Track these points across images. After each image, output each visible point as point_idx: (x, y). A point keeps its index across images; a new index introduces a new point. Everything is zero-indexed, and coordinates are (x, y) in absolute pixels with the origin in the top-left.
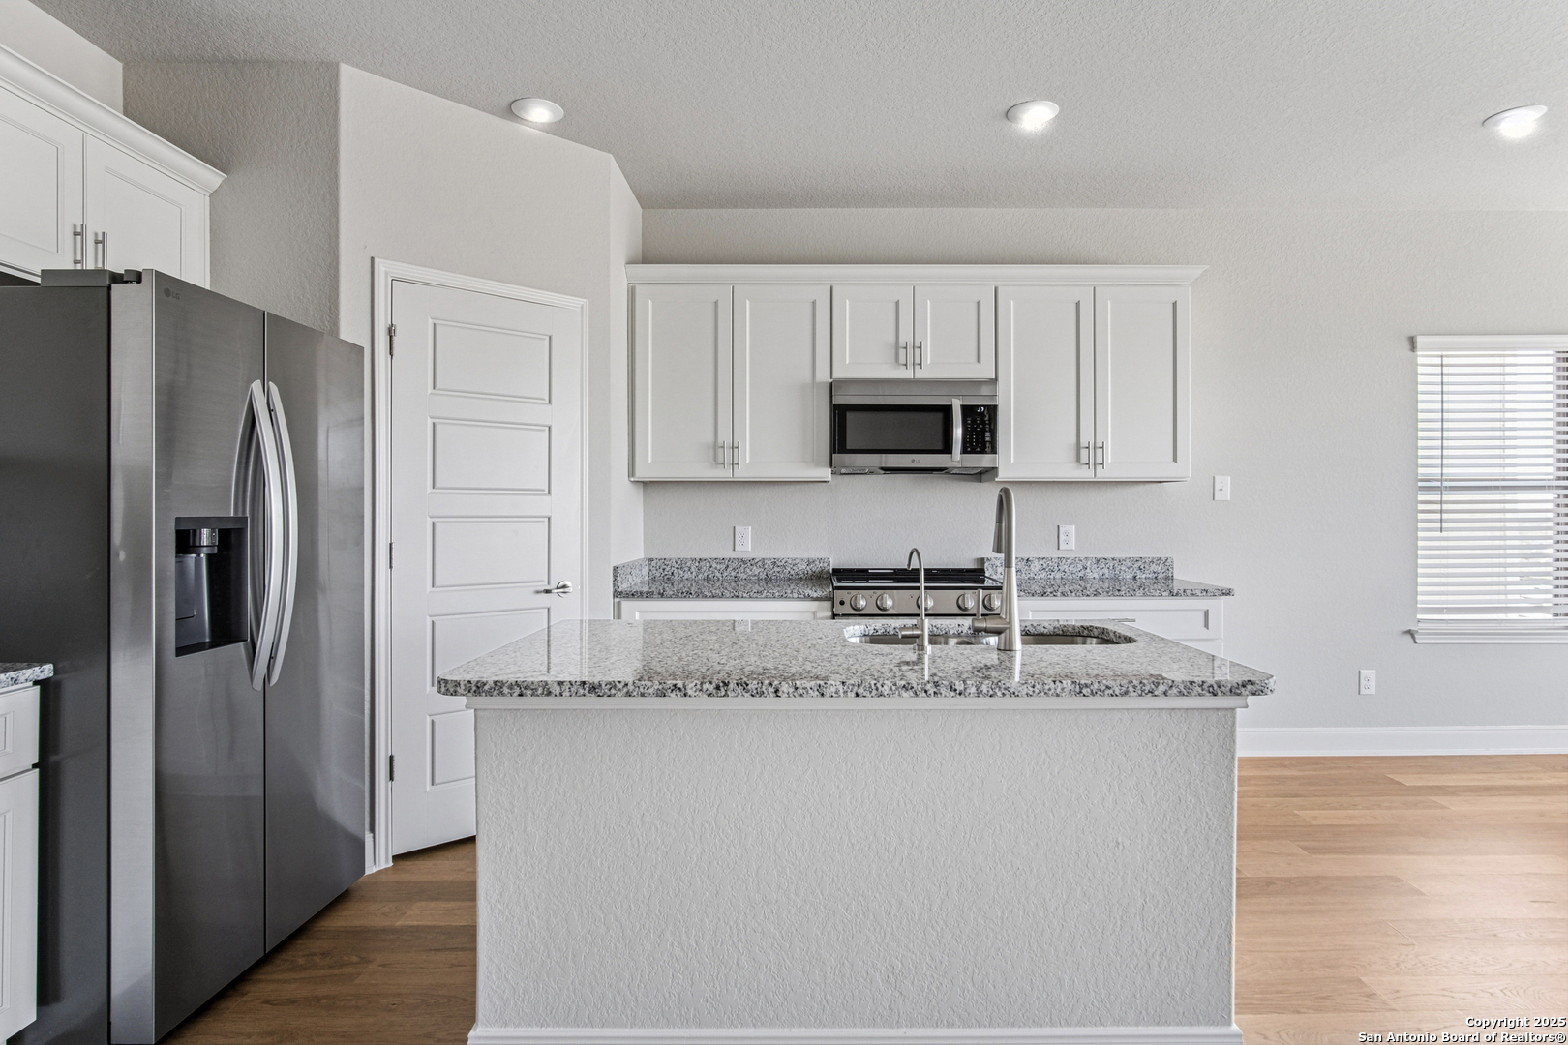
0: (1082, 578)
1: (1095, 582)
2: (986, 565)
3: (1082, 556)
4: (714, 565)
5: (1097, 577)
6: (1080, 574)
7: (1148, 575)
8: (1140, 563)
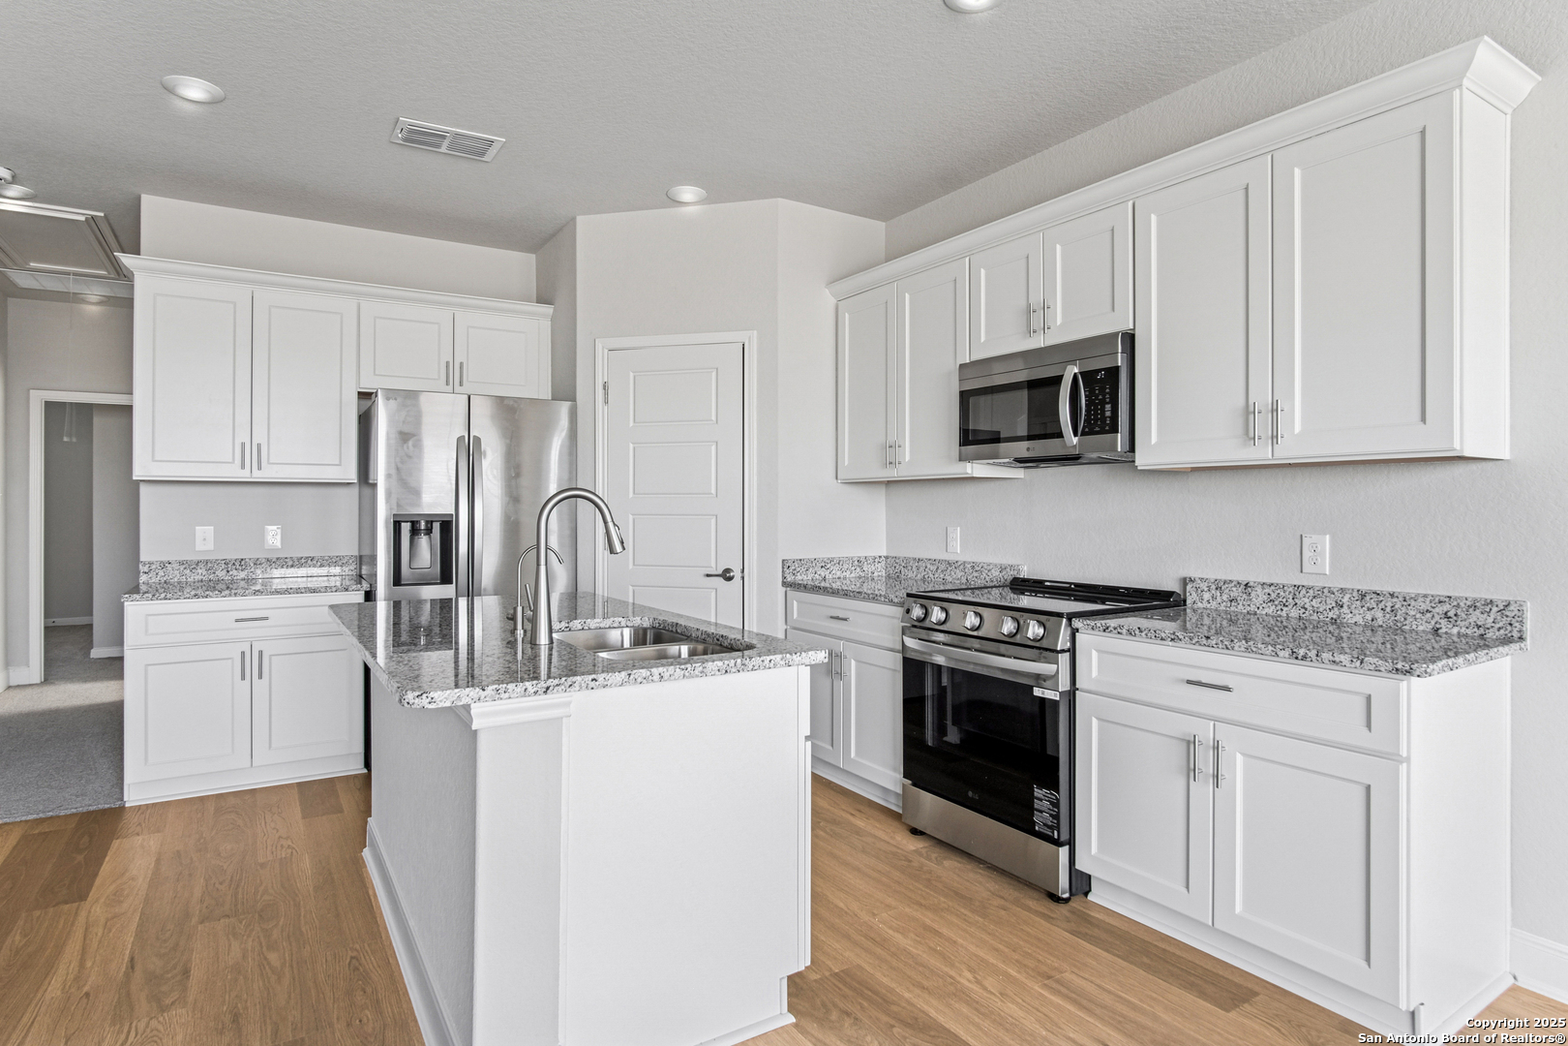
0: (1334, 621)
1: (1358, 630)
2: (1189, 587)
3: (1336, 584)
4: (929, 566)
5: (1361, 622)
6: (1331, 615)
7: (1463, 630)
8: (1447, 606)
